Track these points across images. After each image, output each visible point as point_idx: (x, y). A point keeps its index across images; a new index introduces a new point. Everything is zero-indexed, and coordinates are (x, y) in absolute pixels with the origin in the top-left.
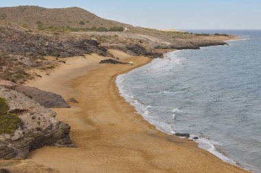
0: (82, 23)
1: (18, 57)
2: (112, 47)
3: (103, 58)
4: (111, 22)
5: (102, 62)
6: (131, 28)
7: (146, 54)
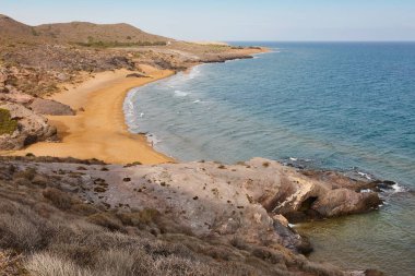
0: (129, 38)
1: (55, 73)
2: (142, 62)
3: (130, 72)
4: (155, 37)
5: (128, 76)
6: (173, 42)
7: (172, 68)
